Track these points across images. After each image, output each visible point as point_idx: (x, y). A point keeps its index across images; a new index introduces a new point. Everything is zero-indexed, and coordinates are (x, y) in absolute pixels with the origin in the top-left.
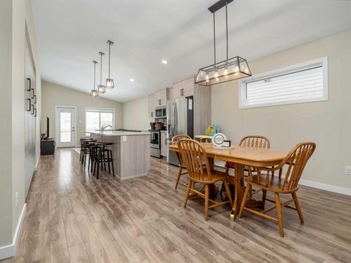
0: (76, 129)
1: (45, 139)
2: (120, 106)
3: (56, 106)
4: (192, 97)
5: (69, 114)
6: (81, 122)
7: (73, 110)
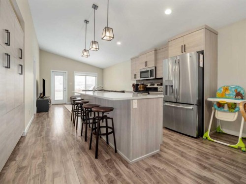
0: (67, 89)
1: (42, 98)
2: (100, 71)
3: (51, 71)
4: (202, 52)
5: (62, 77)
6: (71, 83)
7: (65, 74)
